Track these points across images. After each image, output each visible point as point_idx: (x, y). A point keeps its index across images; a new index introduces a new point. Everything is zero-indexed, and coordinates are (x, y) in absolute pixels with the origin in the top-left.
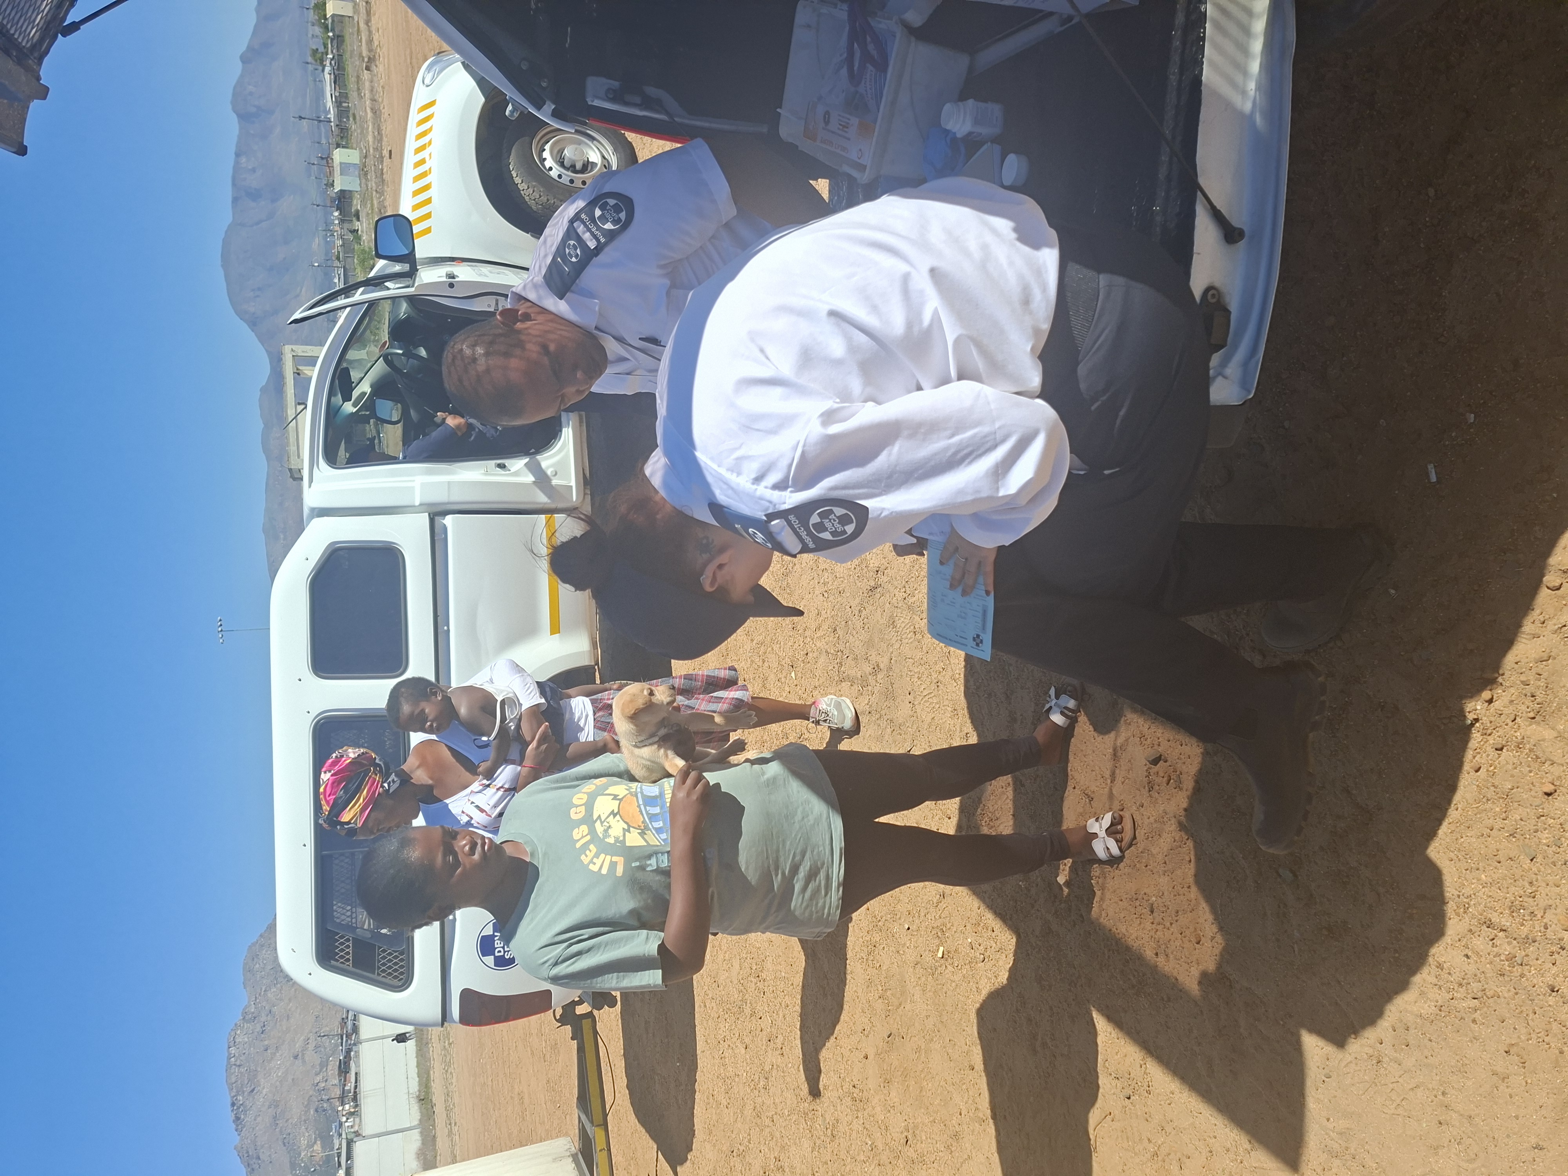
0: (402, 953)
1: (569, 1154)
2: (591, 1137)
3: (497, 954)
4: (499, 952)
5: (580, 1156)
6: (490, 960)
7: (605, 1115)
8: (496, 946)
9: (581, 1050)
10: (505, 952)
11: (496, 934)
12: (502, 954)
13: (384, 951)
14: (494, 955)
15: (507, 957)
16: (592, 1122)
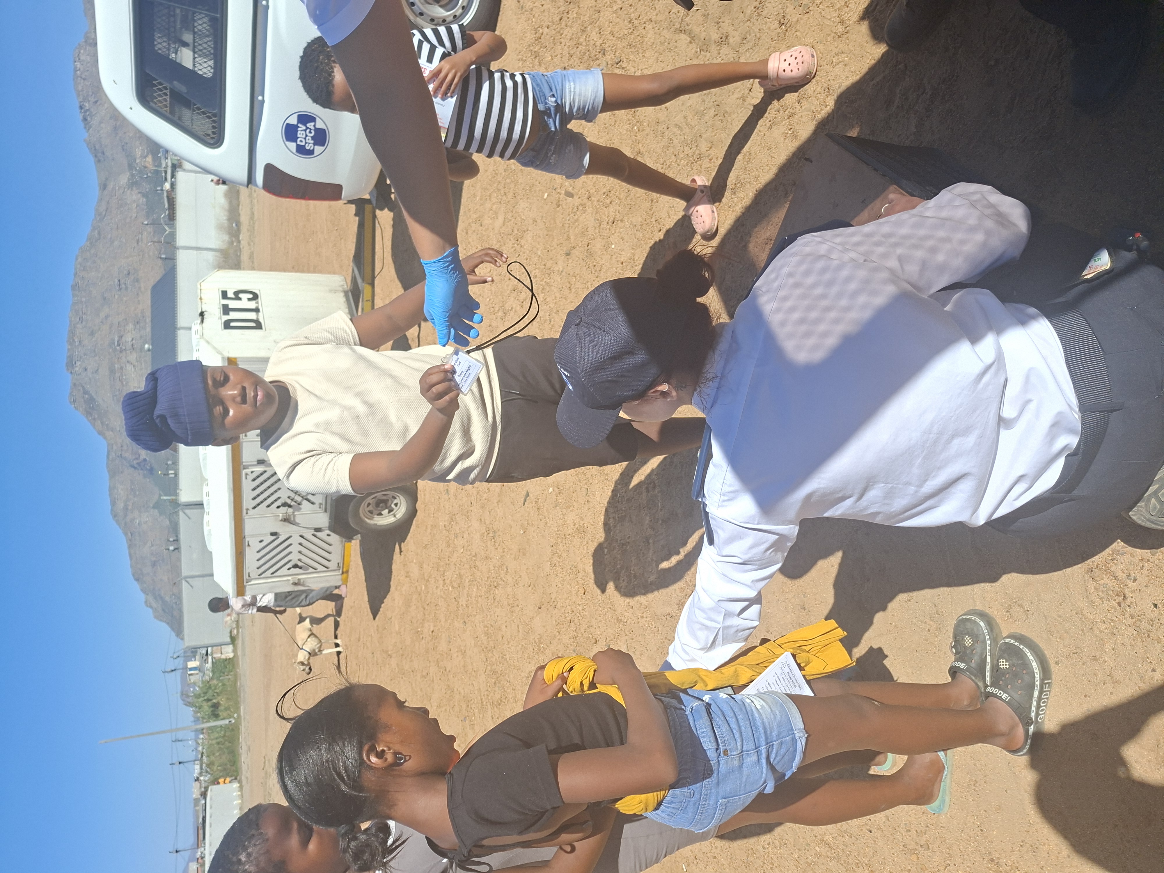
0: (215, 115)
1: (341, 289)
2: (360, 288)
3: (299, 143)
4: (301, 141)
5: (350, 294)
6: (293, 146)
7: (373, 277)
8: (299, 136)
9: (361, 225)
10: (306, 143)
11: (299, 125)
12: (303, 144)
13: (199, 109)
14: (296, 142)
15: (308, 148)
16: (363, 280)
